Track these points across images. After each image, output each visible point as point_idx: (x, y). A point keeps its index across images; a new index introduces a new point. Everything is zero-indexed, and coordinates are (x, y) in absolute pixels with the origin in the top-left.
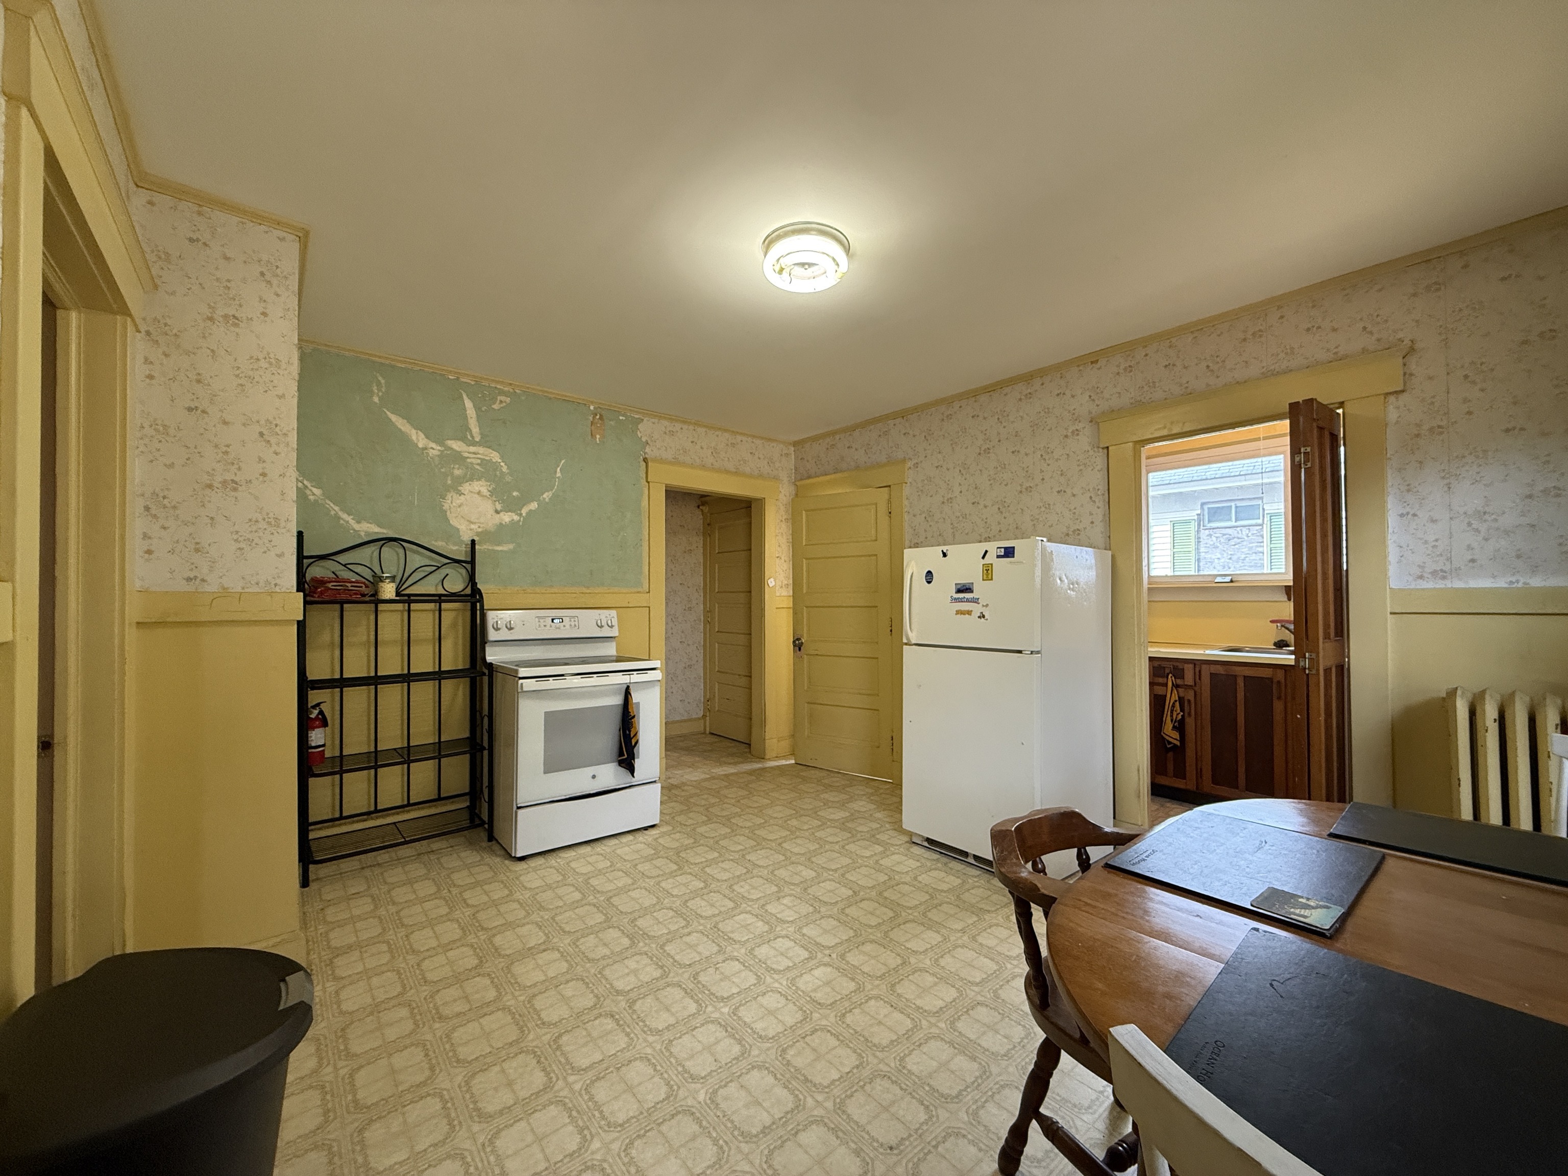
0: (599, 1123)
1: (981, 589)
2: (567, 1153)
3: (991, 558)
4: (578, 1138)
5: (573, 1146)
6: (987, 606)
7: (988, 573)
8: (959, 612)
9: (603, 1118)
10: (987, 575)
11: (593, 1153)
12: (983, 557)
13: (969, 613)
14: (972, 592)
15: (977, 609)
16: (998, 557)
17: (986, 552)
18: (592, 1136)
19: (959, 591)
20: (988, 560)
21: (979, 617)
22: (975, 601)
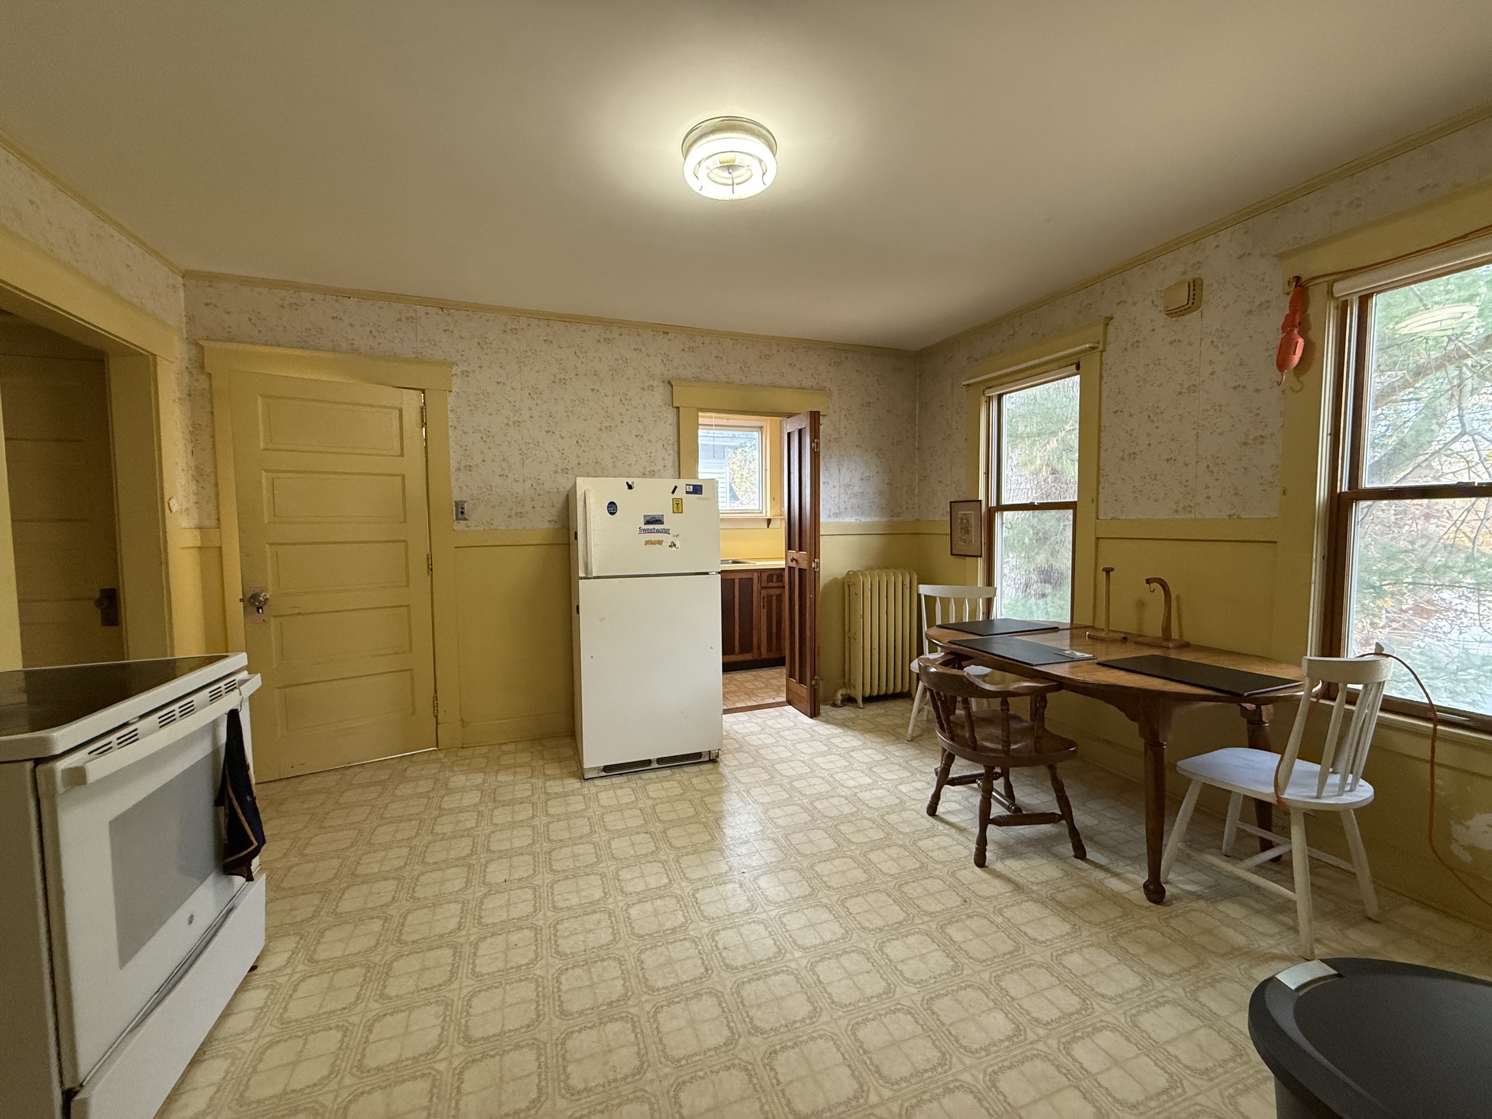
0: (940, 1074)
1: (671, 520)
2: (978, 1105)
3: (680, 493)
4: (960, 1094)
5: (969, 1099)
6: (678, 535)
7: (678, 506)
8: (647, 543)
9: (934, 1069)
10: (678, 509)
11: (976, 1080)
12: (673, 492)
13: (660, 542)
14: (663, 523)
15: (667, 539)
16: (687, 493)
17: (676, 487)
18: (957, 1080)
19: (648, 522)
20: (677, 495)
21: (670, 546)
22: (666, 531)
